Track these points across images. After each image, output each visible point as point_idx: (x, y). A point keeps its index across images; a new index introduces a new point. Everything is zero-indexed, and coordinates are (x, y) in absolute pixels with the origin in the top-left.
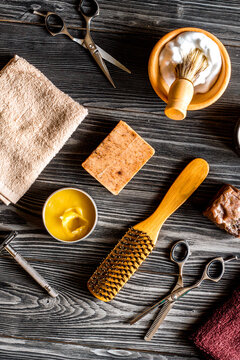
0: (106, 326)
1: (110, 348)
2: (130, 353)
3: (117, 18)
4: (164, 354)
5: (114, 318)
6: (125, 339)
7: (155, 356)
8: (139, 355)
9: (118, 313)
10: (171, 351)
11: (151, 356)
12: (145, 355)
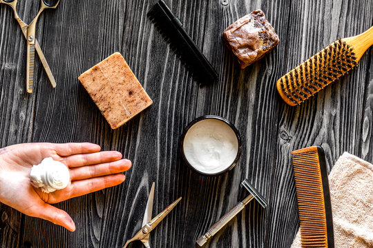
0: (338, 144)
1: (361, 140)
2: (366, 119)
3: (16, 132)
4: (367, 83)
5: (329, 134)
6: (352, 123)
7: (369, 92)
8: (368, 109)
9: (324, 130)
10: (364, 75)
11: (370, 96)
12: (368, 103)
